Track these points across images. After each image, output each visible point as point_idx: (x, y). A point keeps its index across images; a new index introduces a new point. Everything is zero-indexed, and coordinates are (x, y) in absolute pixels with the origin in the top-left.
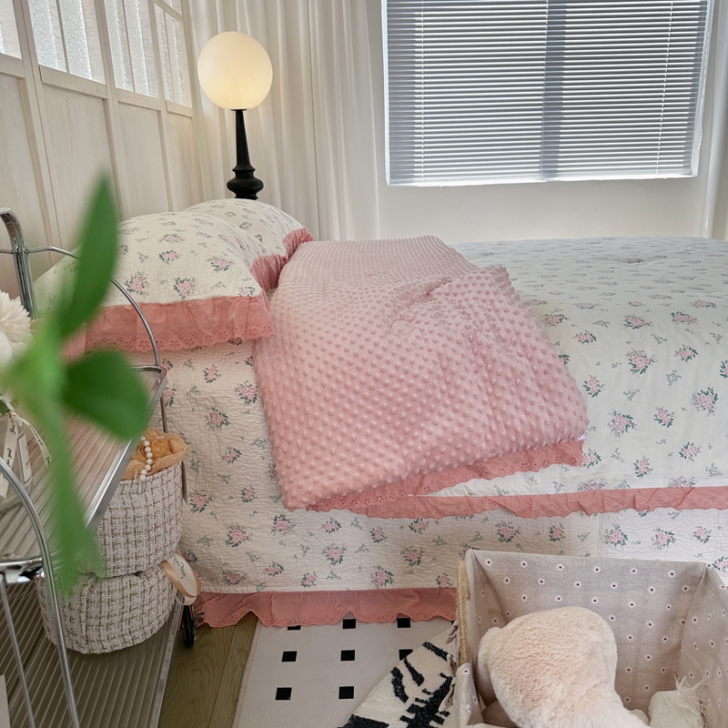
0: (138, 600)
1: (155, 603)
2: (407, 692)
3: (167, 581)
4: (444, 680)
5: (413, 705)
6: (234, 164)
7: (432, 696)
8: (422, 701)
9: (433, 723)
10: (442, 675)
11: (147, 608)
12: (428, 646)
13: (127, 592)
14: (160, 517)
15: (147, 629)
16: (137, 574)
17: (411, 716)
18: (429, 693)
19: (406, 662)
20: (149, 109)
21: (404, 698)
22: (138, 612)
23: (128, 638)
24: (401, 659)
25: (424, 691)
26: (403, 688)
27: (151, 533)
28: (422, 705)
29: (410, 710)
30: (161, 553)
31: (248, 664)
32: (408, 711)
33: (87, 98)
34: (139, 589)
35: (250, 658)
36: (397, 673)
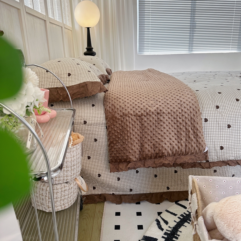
0: (67, 192)
1: (72, 193)
2: (163, 227)
3: (77, 186)
4: (176, 223)
5: (166, 232)
6: (86, 46)
7: (172, 229)
8: (169, 231)
9: (174, 239)
10: (175, 221)
11: (70, 195)
13: (63, 189)
14: (75, 162)
15: (70, 203)
16: (66, 183)
17: (166, 236)
18: (171, 228)
20: (59, 26)
21: (162, 230)
22: (67, 197)
23: (63, 206)
24: (158, 215)
25: (169, 227)
26: (161, 226)
27: (72, 167)
29: (165, 234)
30: (75, 175)
31: (103, 216)
32: (164, 234)
33: (40, 19)
34: (67, 188)
35: (104, 214)
36: (157, 221)
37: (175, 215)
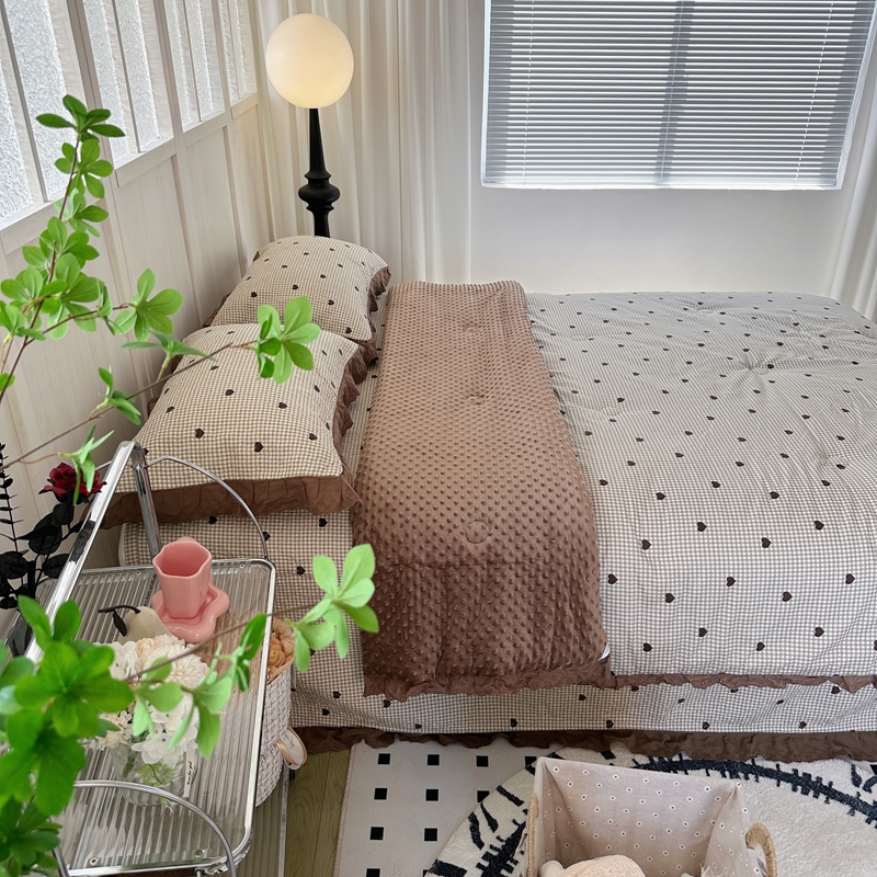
2: (483, 838)
4: (515, 828)
5: (487, 853)
6: (306, 168)
7: (504, 843)
8: (495, 849)
9: (504, 872)
10: (514, 822)
12: (501, 790)
17: (486, 864)
18: (502, 841)
19: (482, 805)
21: (480, 845)
25: (498, 838)
26: (479, 836)
28: (495, 853)
29: (486, 857)
31: (345, 800)
32: (483, 858)
35: (346, 794)
36: (473, 819)
37: (518, 802)
